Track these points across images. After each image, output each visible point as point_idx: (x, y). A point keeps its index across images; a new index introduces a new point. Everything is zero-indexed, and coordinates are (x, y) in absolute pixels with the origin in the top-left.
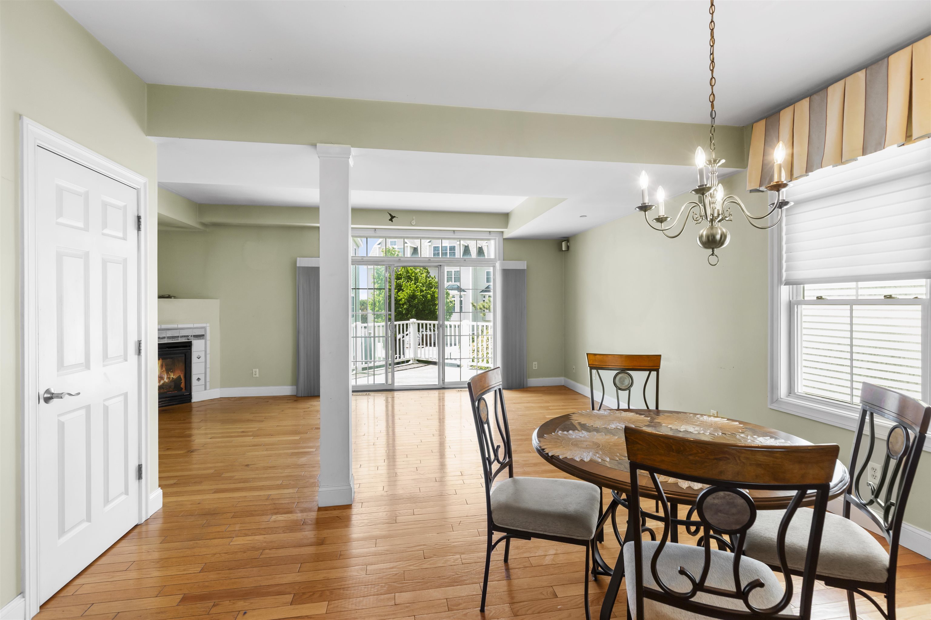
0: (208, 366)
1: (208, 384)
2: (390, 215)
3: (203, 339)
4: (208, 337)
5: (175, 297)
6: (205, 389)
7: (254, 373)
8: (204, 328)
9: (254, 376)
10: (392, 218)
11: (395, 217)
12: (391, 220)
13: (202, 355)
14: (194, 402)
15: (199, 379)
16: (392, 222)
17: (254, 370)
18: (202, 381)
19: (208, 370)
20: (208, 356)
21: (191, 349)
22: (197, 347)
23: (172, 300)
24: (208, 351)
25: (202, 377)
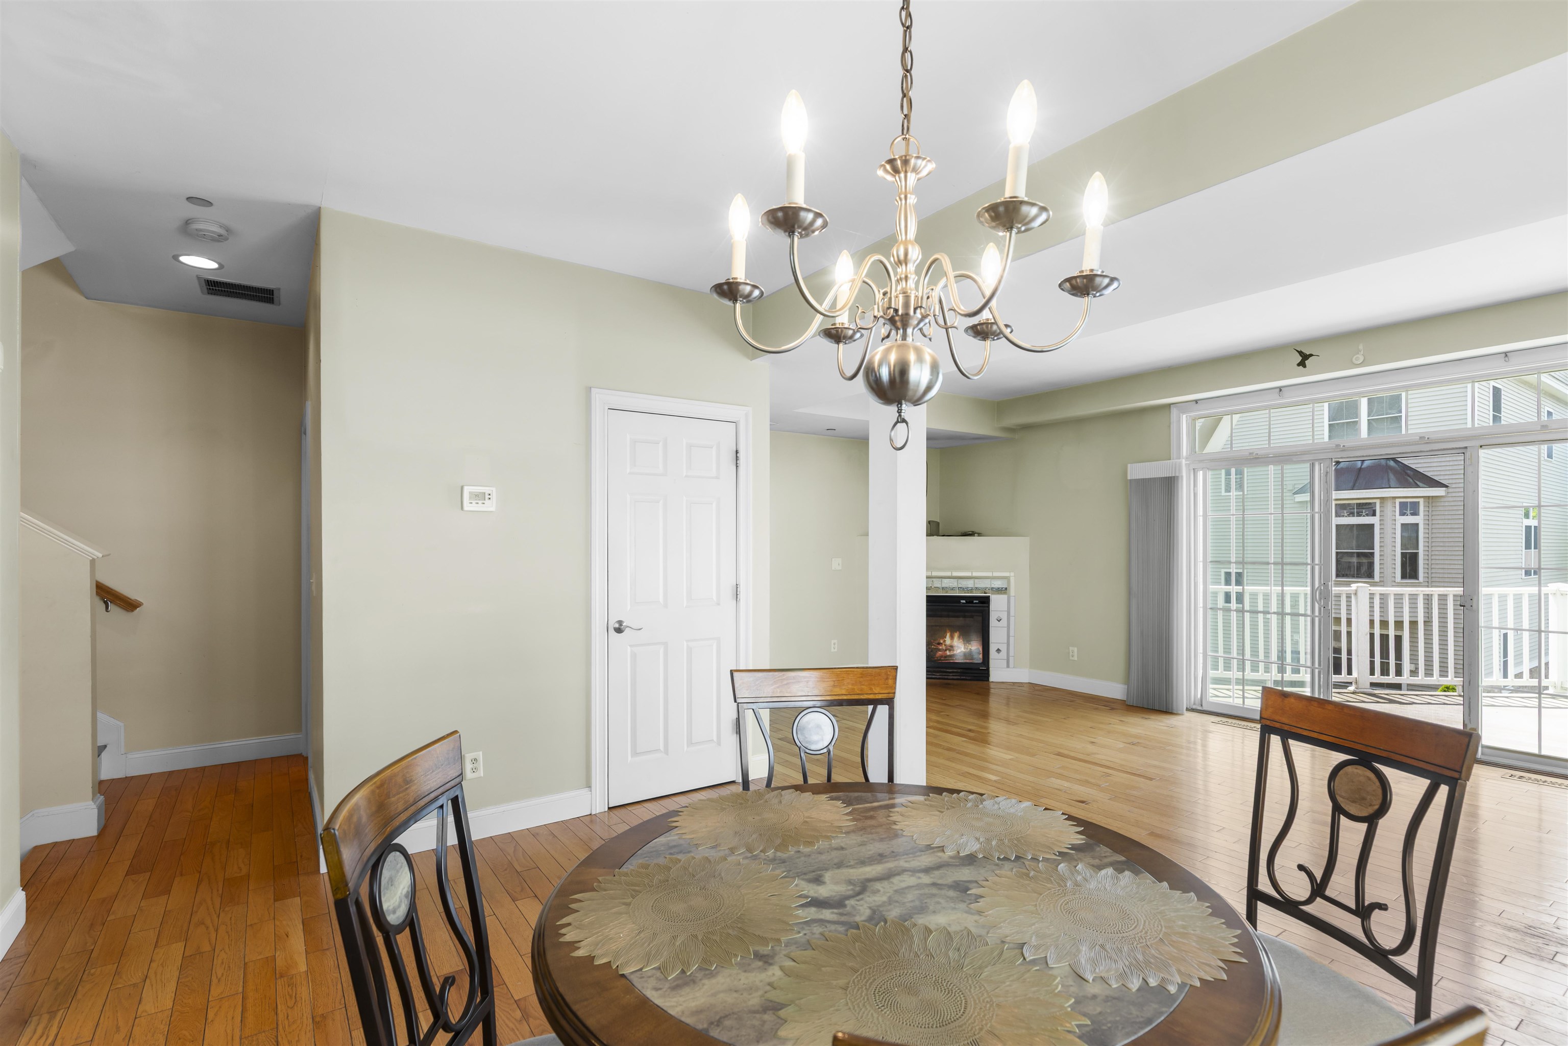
0: (1012, 633)
1: (1011, 659)
2: (1300, 353)
3: (1005, 593)
4: (1012, 592)
5: (980, 535)
6: (1008, 666)
7: (1071, 654)
8: (1007, 579)
9: (1071, 658)
10: (1304, 358)
11: (1311, 355)
12: (1302, 364)
13: (1004, 616)
14: (992, 682)
15: (998, 651)
16: (1305, 366)
17: (1071, 648)
18: (1003, 654)
19: (1012, 639)
20: (1012, 619)
21: (988, 607)
22: (997, 604)
23: (976, 538)
24: (1012, 613)
25: (1003, 648)
